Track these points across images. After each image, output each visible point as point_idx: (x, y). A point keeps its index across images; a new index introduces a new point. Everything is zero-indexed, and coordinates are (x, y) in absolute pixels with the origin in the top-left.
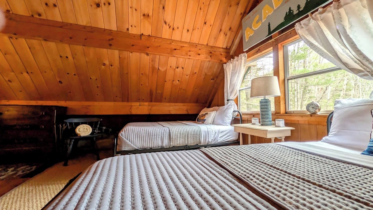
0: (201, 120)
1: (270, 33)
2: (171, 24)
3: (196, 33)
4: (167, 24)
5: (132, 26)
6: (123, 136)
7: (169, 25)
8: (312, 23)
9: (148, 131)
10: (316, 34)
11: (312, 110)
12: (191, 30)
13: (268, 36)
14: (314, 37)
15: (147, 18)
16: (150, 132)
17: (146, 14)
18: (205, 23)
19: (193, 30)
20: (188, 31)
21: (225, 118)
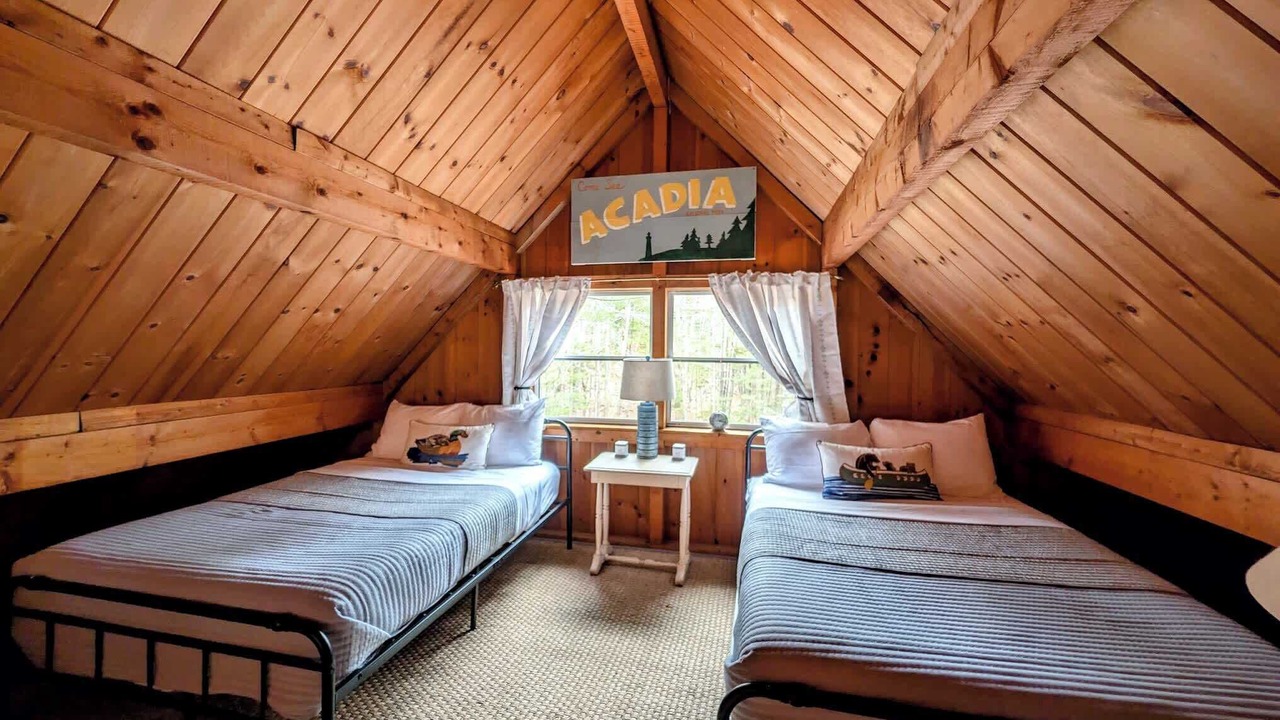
0: (441, 456)
1: (649, 256)
2: (421, 131)
3: (470, 176)
4: (410, 126)
5: (272, 80)
6: (350, 615)
7: (413, 129)
8: (736, 286)
9: (417, 556)
10: (739, 306)
11: (719, 425)
12: (460, 165)
13: (644, 259)
14: (735, 309)
15: (355, 80)
16: (420, 556)
17: (359, 65)
18: (503, 159)
19: (468, 165)
20: (455, 164)
21: (531, 444)
